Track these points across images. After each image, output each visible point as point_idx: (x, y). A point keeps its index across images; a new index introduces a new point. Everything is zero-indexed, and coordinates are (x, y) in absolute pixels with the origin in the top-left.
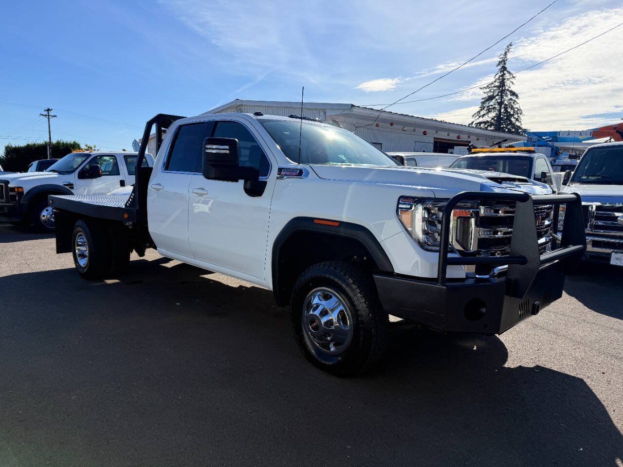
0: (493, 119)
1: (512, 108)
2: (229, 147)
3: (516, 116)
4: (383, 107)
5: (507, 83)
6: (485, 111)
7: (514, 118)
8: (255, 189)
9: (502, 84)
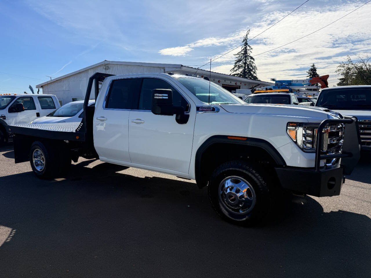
0: (241, 72)
1: (251, 66)
2: (168, 95)
3: (254, 71)
4: (199, 67)
5: (249, 52)
6: (237, 68)
7: (253, 72)
8: (183, 119)
9: (246, 52)
